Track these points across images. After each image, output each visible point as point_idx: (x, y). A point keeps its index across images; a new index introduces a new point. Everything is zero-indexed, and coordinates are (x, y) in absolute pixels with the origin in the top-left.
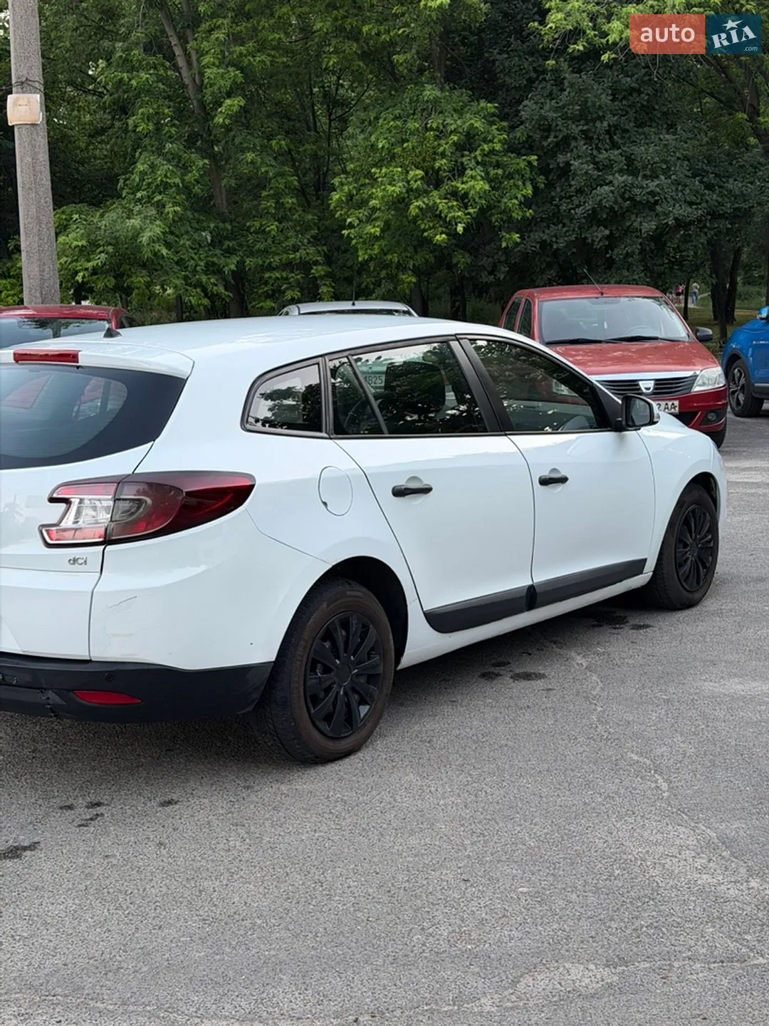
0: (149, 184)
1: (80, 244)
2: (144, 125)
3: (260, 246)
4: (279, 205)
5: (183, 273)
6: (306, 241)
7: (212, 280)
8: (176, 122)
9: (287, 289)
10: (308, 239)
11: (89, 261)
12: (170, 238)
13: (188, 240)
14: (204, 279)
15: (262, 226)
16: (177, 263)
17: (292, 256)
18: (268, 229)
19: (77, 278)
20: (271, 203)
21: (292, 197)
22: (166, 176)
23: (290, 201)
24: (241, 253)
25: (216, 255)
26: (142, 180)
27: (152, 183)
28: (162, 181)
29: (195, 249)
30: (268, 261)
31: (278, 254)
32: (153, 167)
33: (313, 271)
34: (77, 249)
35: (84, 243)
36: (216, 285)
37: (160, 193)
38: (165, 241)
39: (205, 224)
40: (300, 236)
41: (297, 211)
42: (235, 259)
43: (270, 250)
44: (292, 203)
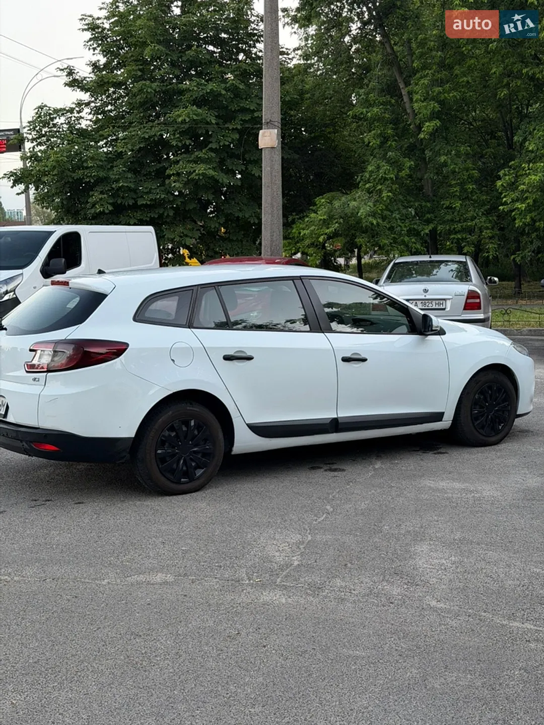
0: (374, 179)
1: (322, 218)
2: (374, 141)
3: (448, 217)
4: (463, 190)
5: (393, 236)
6: (481, 213)
7: (413, 240)
8: (397, 138)
9: (465, 246)
10: (482, 212)
11: (328, 228)
12: (387, 213)
13: (398, 214)
14: (406, 239)
15: (450, 204)
16: (389, 229)
17: (469, 224)
18: (454, 206)
19: (320, 239)
20: (458, 188)
21: (472, 184)
22: (385, 173)
23: (471, 187)
24: (436, 222)
25: (416, 223)
26: (370, 176)
27: (376, 178)
28: (382, 176)
29: (403, 220)
30: (453, 227)
31: (461, 223)
32: (378, 167)
33: (483, 234)
34: (321, 221)
35: (325, 217)
36: (415, 243)
37: (381, 184)
38: (382, 215)
39: (412, 203)
40: (477, 210)
41: (476, 193)
42: (431, 226)
43: (455, 220)
44: (473, 188)
